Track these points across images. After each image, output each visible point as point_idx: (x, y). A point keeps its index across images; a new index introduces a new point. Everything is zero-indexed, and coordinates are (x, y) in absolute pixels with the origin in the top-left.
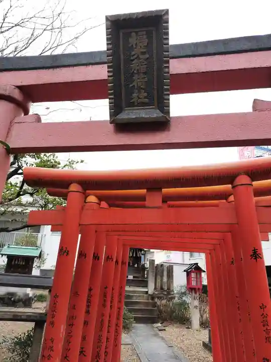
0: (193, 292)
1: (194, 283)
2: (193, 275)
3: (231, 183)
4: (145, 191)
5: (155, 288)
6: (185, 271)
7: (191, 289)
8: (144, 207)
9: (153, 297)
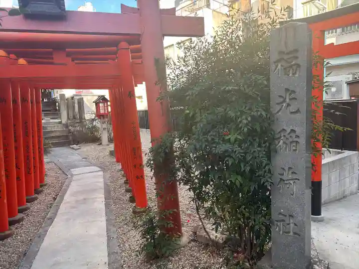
0: (102, 118)
1: (102, 111)
2: (101, 105)
3: (117, 46)
4: (51, 50)
5: (68, 118)
6: (93, 102)
7: (99, 116)
8: (52, 63)
9: (66, 126)
